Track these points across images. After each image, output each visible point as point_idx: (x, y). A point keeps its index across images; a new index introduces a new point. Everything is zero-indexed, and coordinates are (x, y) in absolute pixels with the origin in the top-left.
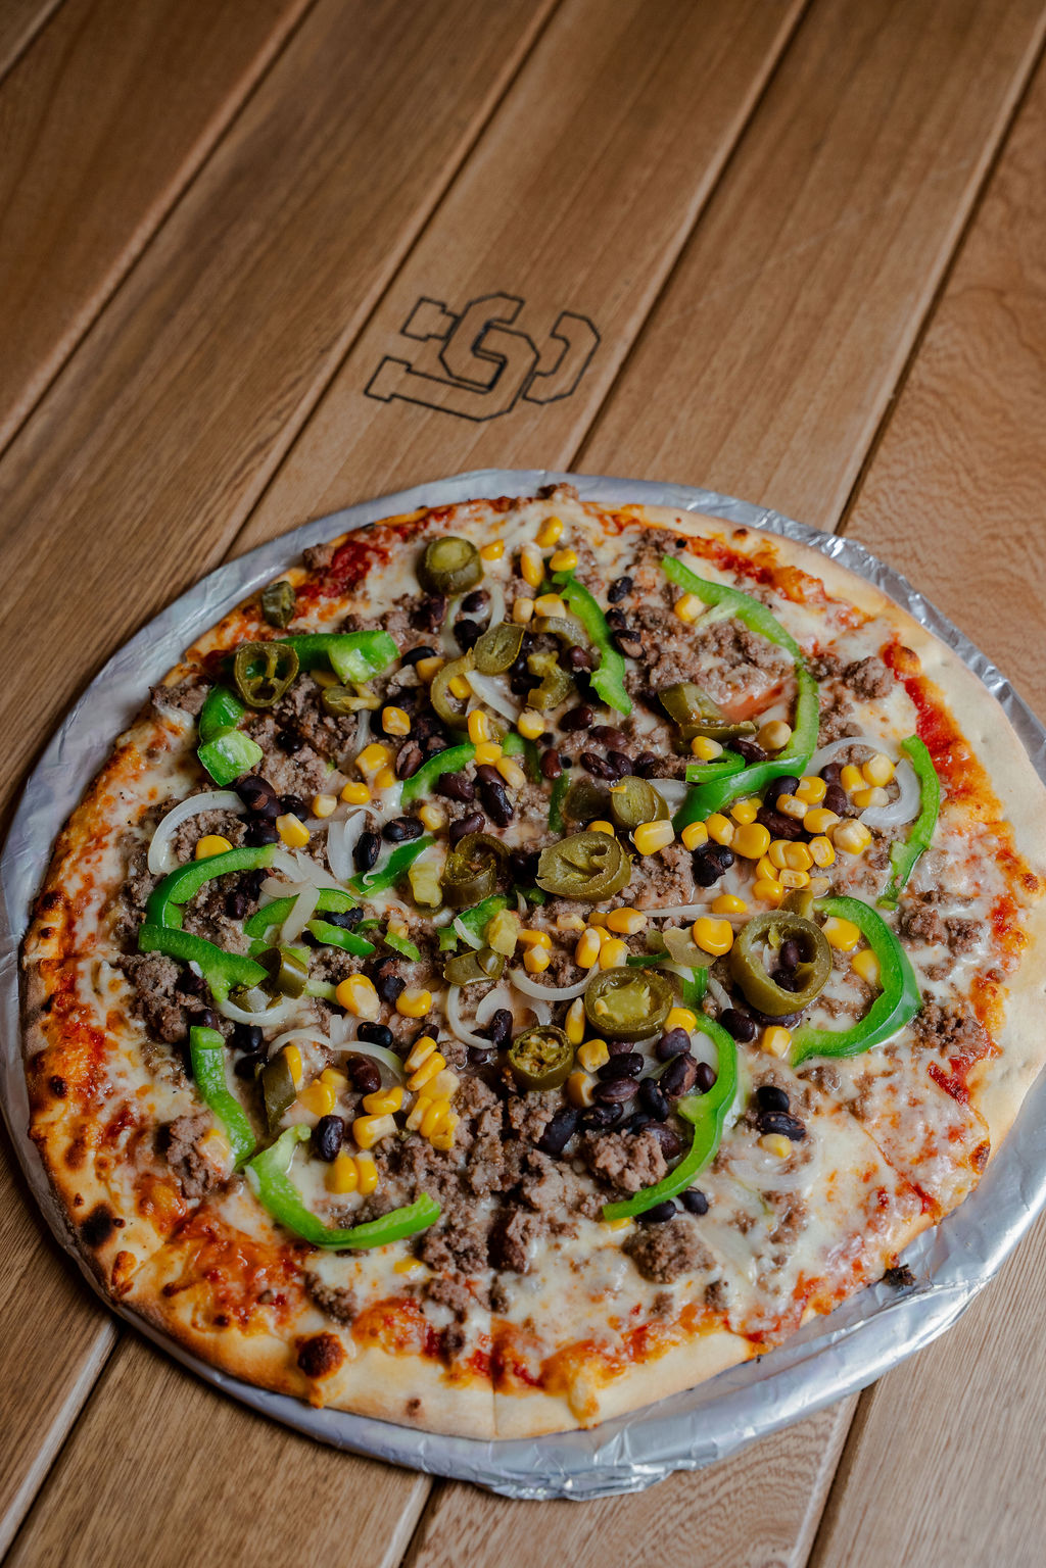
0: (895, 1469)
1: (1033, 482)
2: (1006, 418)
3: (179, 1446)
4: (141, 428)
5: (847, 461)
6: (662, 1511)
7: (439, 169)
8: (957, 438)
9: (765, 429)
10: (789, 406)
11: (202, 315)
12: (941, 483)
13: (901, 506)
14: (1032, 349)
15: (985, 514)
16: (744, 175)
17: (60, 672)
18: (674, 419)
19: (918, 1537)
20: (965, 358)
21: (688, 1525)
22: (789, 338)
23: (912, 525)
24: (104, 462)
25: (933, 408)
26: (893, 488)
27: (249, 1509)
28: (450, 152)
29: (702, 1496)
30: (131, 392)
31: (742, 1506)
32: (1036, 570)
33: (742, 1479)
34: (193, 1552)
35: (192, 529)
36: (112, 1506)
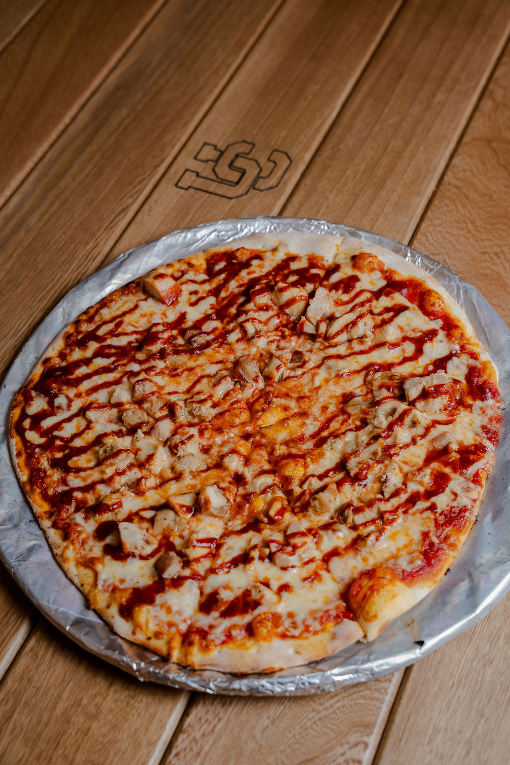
0: (425, 697)
1: (504, 228)
2: (491, 198)
3: (60, 680)
4: (66, 201)
5: (412, 217)
6: (305, 715)
7: (216, 85)
8: (467, 208)
9: (372, 203)
10: (384, 193)
11: (98, 150)
12: (458, 228)
13: (438, 239)
14: (504, 167)
15: (480, 242)
16: (365, 88)
17: (19, 313)
18: (327, 198)
19: (436, 731)
20: (472, 171)
21: (318, 723)
22: (385, 162)
23: (444, 247)
24: (46, 217)
25: (455, 194)
26: (434, 230)
27: (94, 712)
28: (221, 78)
29: (326, 709)
30: (62, 185)
31: (346, 714)
32: (505, 268)
33: (346, 701)
34: (64, 732)
35: (88, 247)
36: (24, 709)
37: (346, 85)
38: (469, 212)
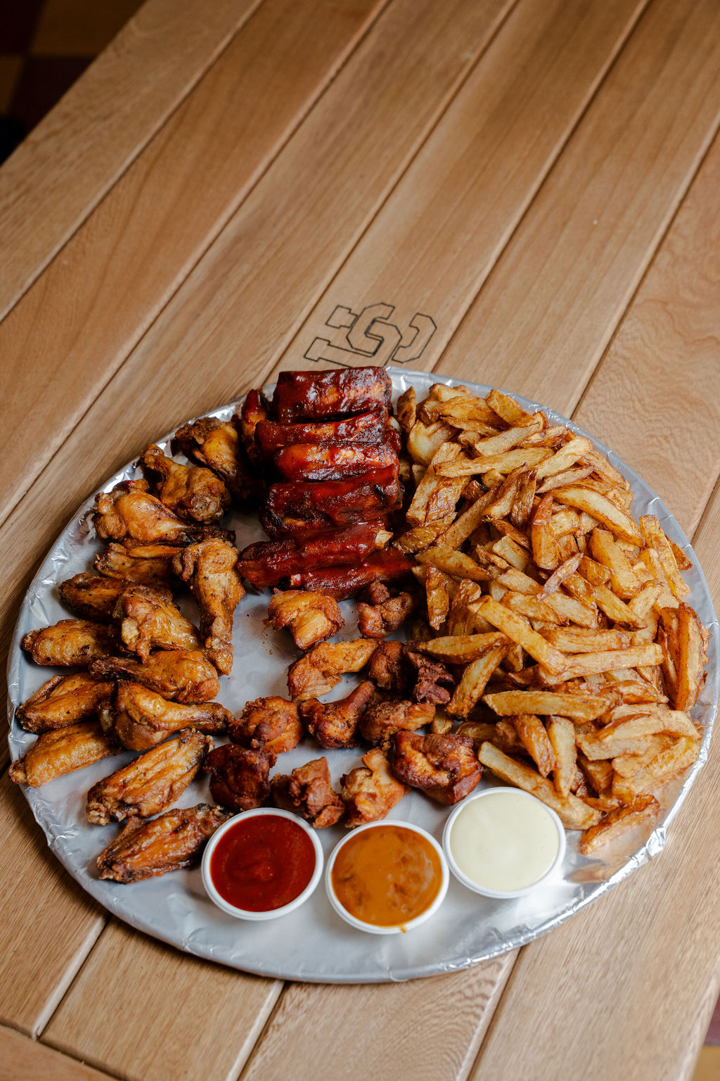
1: (676, 407)
2: (663, 372)
4: (180, 375)
5: (572, 394)
7: (351, 235)
8: (635, 383)
9: (527, 377)
10: (541, 365)
11: (216, 315)
12: (624, 407)
13: (600, 419)
14: (680, 334)
15: (648, 423)
16: (523, 239)
19: (573, 952)
20: (642, 339)
22: (543, 328)
24: (159, 394)
25: (622, 366)
26: (597, 410)
28: (358, 226)
30: (175, 356)
32: (674, 454)
37: (501, 234)
38: (637, 387)
